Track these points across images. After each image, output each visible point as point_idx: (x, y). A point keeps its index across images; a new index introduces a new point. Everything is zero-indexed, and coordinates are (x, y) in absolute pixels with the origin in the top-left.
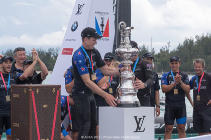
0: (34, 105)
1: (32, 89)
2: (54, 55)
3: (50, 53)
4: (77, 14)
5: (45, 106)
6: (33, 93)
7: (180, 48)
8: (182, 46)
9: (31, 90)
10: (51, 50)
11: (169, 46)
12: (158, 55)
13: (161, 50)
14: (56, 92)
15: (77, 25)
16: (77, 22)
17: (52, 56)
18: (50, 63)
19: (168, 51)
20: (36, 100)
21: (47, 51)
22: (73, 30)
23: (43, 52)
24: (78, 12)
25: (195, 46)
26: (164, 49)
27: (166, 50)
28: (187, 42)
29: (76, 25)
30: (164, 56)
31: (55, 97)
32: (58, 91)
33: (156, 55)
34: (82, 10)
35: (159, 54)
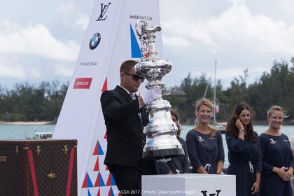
0: (33, 174)
1: (28, 146)
2: (49, 93)
3: (43, 90)
4: (99, 20)
5: (51, 175)
6: (30, 154)
7: (265, 79)
8: (268, 75)
9: (27, 148)
10: (43, 85)
11: (246, 76)
12: (228, 93)
13: (233, 83)
14: (69, 151)
15: (99, 39)
16: (99, 34)
17: (46, 95)
18: (42, 107)
19: (244, 84)
20: (35, 165)
21: (37, 87)
22: (92, 48)
23: (30, 89)
24: (101, 16)
25: (290, 76)
26: (238, 81)
27: (240, 82)
28: (277, 69)
29: (97, 39)
30: (238, 93)
31: (68, 159)
32: (73, 150)
33: (224, 92)
34: (107, 13)
35: (229, 90)
